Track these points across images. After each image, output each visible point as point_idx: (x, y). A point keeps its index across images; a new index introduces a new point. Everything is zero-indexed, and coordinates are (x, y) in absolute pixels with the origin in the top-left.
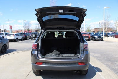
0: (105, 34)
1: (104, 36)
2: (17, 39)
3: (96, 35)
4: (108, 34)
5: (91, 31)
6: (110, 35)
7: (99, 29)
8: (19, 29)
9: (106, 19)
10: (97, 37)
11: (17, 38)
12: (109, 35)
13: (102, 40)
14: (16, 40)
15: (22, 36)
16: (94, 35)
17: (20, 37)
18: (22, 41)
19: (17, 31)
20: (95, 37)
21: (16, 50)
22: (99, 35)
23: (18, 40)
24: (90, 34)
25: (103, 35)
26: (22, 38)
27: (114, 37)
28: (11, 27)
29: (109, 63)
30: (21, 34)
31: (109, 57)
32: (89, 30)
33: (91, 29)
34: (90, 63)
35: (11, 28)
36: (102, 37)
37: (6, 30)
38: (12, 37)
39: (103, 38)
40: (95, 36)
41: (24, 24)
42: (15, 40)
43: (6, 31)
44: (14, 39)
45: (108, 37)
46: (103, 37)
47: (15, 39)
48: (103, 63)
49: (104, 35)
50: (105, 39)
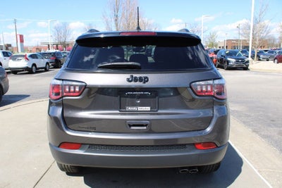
0: (253, 52)
1: (250, 59)
2: (34, 67)
3: (230, 54)
4: (261, 52)
5: (216, 46)
6: (265, 57)
7: (237, 40)
8: (42, 43)
9: (257, 16)
10: (233, 60)
11: (34, 65)
12: (261, 56)
13: (246, 69)
14: (32, 68)
15: (47, 60)
16: (227, 54)
17: (41, 63)
18: (48, 71)
19: (37, 49)
20: (228, 62)
21: (29, 96)
22: (240, 55)
23: (37, 69)
24: (216, 52)
25: (248, 57)
26: (47, 63)
27: (276, 60)
28: (21, 37)
29: (273, 131)
30: (44, 55)
31: (270, 114)
32: (212, 45)
33: (217, 41)
34: (229, 141)
35: (22, 41)
36: (246, 60)
37: (10, 45)
38: (22, 64)
39: (250, 64)
40: (229, 59)
41: (54, 30)
42: (29, 71)
43: (9, 48)
44: (27, 69)
45: (260, 60)
46: (248, 62)
47: (30, 66)
48: (257, 132)
49: (252, 57)
50: (254, 65)
